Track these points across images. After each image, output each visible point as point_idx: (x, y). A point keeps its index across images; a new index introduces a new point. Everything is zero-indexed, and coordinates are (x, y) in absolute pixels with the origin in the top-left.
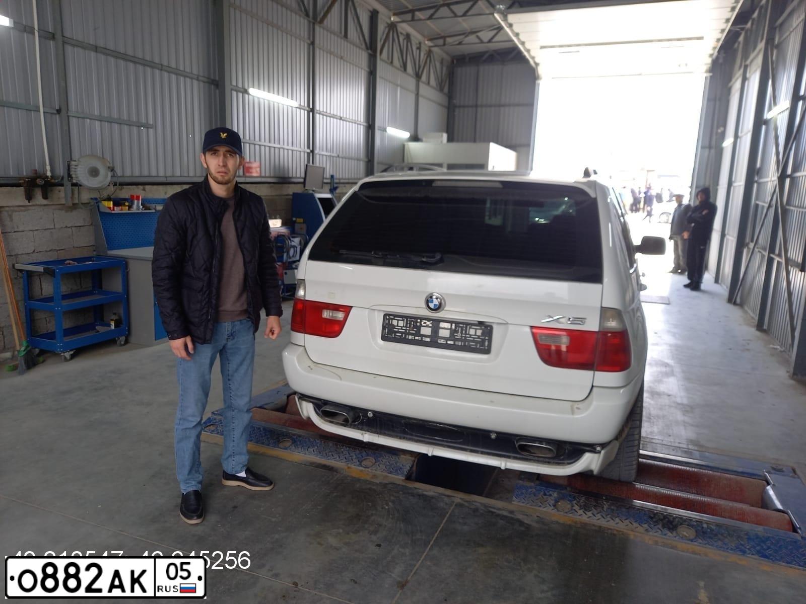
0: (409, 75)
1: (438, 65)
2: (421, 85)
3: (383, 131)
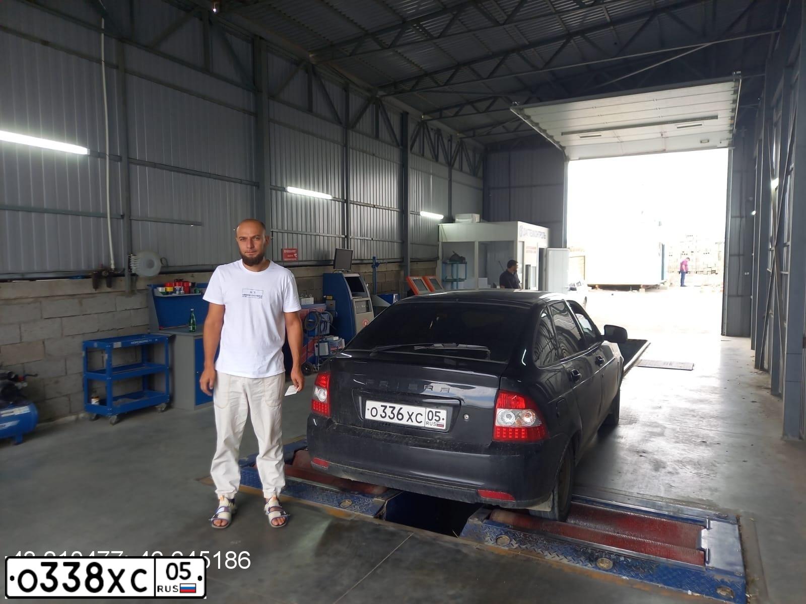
0: (441, 164)
1: (471, 154)
2: (453, 171)
3: (417, 215)
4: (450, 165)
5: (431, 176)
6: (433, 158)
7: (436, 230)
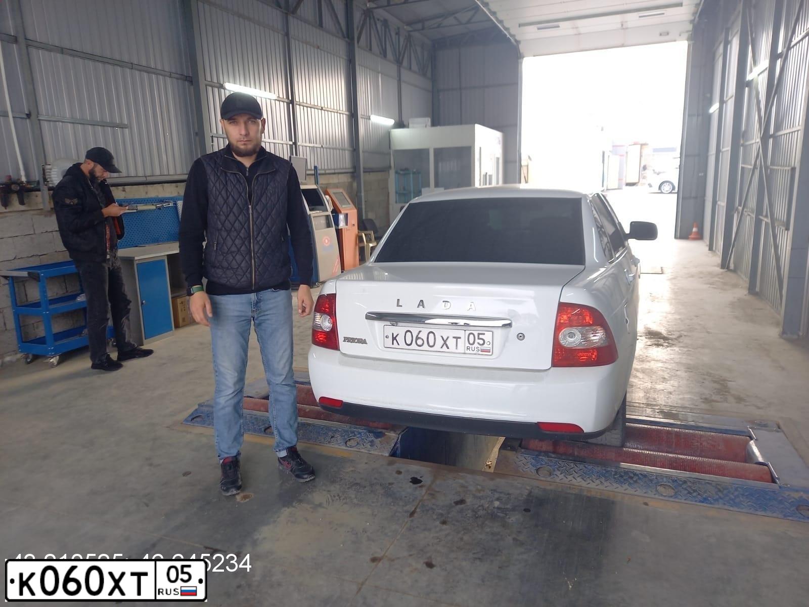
0: (390, 61)
1: (419, 50)
2: (402, 70)
3: (367, 119)
4: (399, 62)
5: (380, 75)
6: (381, 53)
7: (387, 137)
